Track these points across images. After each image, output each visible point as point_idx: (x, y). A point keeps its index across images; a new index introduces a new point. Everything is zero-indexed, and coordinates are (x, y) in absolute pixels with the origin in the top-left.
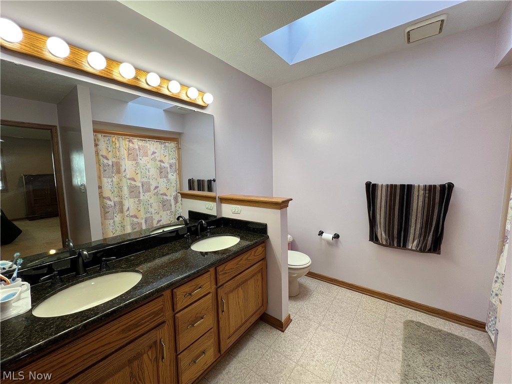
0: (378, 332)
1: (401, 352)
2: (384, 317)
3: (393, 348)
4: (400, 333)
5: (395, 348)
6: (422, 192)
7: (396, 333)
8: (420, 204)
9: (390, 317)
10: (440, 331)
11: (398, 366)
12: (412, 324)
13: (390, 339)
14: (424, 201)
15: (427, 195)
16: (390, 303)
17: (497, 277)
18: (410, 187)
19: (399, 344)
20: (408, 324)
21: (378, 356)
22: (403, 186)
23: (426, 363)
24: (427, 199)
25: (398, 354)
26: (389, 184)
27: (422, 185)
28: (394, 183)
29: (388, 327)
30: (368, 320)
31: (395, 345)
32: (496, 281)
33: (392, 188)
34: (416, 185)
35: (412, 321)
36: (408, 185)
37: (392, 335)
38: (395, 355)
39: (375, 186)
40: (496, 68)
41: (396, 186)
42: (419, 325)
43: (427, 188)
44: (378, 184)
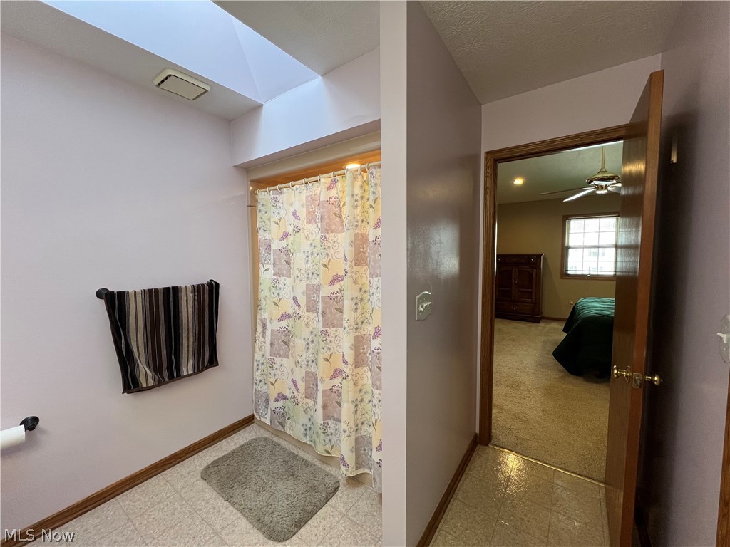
0: (192, 518)
1: (231, 508)
2: (176, 495)
3: (223, 514)
4: (208, 492)
5: (223, 511)
6: (190, 295)
7: (208, 496)
8: (190, 310)
9: (183, 488)
10: (233, 452)
11: (244, 523)
12: (211, 470)
13: (210, 509)
14: (194, 306)
15: (196, 298)
16: (164, 472)
17: (258, 365)
18: (176, 290)
19: (222, 503)
20: (207, 475)
21: (222, 540)
22: (166, 290)
23: (256, 491)
24: (196, 303)
25: (230, 512)
26: (146, 288)
27: (189, 285)
28: (153, 287)
29: (194, 500)
30: (164, 519)
31: (221, 508)
32: (258, 369)
33: (151, 294)
34: (183, 286)
35: (208, 467)
36: (173, 287)
37: (207, 503)
38: (231, 517)
39: (122, 295)
40: (234, 166)
41: (157, 290)
42: (215, 463)
43: (196, 288)
44: (128, 292)
